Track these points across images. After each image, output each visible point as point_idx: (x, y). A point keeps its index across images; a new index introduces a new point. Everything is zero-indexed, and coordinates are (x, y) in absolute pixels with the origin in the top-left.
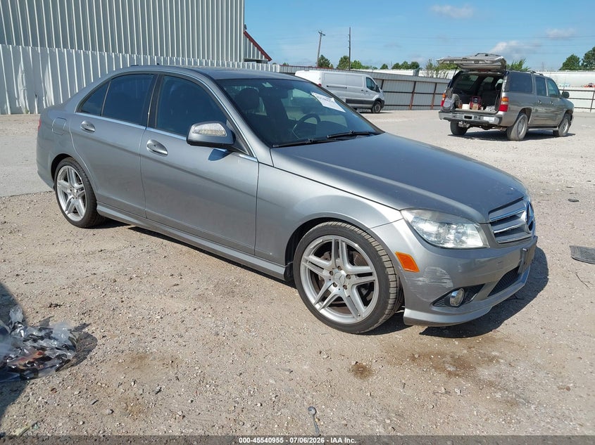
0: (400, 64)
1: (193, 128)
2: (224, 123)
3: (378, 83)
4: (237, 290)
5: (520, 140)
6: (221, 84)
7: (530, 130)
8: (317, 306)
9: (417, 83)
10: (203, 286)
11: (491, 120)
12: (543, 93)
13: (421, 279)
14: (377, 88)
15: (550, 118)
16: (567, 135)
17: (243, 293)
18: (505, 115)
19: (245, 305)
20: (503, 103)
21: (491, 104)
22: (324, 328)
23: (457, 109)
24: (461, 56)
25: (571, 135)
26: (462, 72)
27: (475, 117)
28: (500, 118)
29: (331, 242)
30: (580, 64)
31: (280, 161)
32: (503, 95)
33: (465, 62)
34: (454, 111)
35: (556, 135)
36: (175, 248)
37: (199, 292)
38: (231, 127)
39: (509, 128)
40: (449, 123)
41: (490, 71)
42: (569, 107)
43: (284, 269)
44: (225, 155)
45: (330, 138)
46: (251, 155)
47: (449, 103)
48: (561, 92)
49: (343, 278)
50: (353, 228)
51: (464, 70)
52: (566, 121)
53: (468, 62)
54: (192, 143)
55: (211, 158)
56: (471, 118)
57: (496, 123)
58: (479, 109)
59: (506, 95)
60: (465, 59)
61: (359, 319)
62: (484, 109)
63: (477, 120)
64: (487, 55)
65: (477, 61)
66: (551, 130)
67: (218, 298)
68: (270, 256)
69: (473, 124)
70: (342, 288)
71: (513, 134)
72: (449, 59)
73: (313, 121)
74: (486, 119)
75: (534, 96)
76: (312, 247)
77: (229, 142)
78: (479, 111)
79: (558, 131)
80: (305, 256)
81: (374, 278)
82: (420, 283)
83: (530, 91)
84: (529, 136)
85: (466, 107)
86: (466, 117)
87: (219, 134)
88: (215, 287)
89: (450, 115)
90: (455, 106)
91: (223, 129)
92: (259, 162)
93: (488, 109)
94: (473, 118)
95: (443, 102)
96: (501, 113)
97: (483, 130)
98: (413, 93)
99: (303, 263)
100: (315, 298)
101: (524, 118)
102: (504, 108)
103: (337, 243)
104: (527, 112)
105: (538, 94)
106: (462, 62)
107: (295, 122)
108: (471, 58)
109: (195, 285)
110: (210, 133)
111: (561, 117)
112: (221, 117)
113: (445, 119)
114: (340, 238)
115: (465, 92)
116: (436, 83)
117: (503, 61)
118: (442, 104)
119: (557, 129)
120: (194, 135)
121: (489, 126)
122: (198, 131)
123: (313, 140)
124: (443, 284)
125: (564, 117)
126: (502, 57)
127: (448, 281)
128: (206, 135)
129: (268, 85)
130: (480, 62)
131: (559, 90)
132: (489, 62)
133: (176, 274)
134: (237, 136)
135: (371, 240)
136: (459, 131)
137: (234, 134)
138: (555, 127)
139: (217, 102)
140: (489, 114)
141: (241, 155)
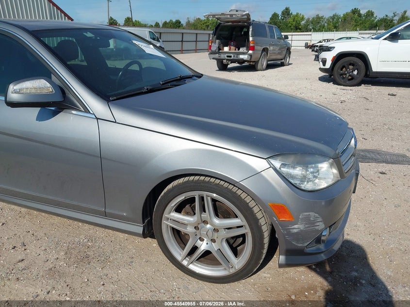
0: (168, 22)
1: (12, 87)
2: (48, 78)
3: (157, 35)
4: (91, 253)
5: (264, 70)
6: (38, 34)
7: (269, 62)
8: (185, 263)
9: (184, 34)
10: (52, 256)
11: (245, 57)
12: (273, 37)
13: (296, 226)
14: (158, 39)
15: (279, 54)
16: (289, 64)
17: (99, 256)
18: (253, 53)
19: (105, 271)
20: (251, 45)
21: (243, 46)
22: (194, 282)
23: (220, 51)
24: (220, 12)
25: (291, 64)
26: (221, 24)
27: (234, 56)
28: (251, 55)
29: (195, 198)
30: (280, 18)
31: (121, 115)
32: (251, 39)
33: (223, 16)
34: (219, 53)
35: (282, 65)
36: (12, 210)
37: (49, 265)
38: (58, 82)
39: (257, 62)
40: (215, 62)
41: (240, 22)
42: (288, 46)
43: (142, 228)
44: (55, 113)
45: (163, 84)
46: (87, 111)
47: (215, 47)
48: (283, 36)
49: (210, 233)
50: (218, 181)
51: (222, 22)
52: (287, 55)
53: (225, 16)
54: (13, 105)
55: (40, 118)
56: (231, 57)
57: (249, 60)
58: (235, 50)
59: (253, 39)
60: (223, 14)
61: (232, 271)
62: (239, 50)
63: (235, 58)
64: (237, 11)
65: (231, 15)
66: (279, 62)
67: (72, 270)
68: (123, 216)
69: (233, 61)
70: (209, 242)
71: (259, 67)
72: (212, 14)
73: (135, 67)
74: (241, 57)
75: (268, 39)
76: (173, 205)
77: (59, 98)
78: (235, 51)
79: (283, 62)
80: (165, 215)
81: (247, 230)
82: (295, 231)
83: (266, 36)
84: (269, 67)
85: (226, 49)
86: (227, 56)
87: (45, 92)
88: (66, 253)
89: (217, 56)
90: (220, 49)
91: (48, 85)
92: (97, 119)
93: (241, 50)
94: (232, 56)
95: (210, 46)
96: (250, 52)
97: (239, 65)
98: (182, 41)
99: (164, 222)
100: (180, 254)
101: (264, 55)
102: (253, 48)
103: (202, 199)
104: (265, 50)
105: (271, 38)
106: (220, 16)
107: (119, 70)
108: (227, 13)
109: (43, 257)
110: (33, 91)
111: (284, 52)
112: (45, 72)
113: (213, 59)
114: (205, 194)
115: (224, 38)
116: (197, 34)
117: (248, 15)
118: (210, 49)
119: (283, 61)
120: (13, 96)
121: (243, 61)
122: (18, 90)
123: (149, 88)
124: (316, 228)
125: (286, 53)
126: (247, 12)
127: (321, 223)
128: (30, 95)
129: (89, 35)
130: (234, 16)
131: (282, 35)
132: (239, 16)
133: (19, 245)
134: (66, 91)
135: (239, 192)
136: (223, 67)
137: (63, 90)
138: (282, 60)
139: (36, 55)
140: (243, 53)
141: (74, 112)
